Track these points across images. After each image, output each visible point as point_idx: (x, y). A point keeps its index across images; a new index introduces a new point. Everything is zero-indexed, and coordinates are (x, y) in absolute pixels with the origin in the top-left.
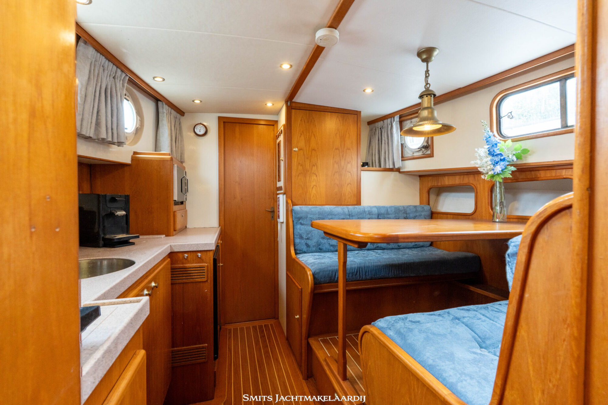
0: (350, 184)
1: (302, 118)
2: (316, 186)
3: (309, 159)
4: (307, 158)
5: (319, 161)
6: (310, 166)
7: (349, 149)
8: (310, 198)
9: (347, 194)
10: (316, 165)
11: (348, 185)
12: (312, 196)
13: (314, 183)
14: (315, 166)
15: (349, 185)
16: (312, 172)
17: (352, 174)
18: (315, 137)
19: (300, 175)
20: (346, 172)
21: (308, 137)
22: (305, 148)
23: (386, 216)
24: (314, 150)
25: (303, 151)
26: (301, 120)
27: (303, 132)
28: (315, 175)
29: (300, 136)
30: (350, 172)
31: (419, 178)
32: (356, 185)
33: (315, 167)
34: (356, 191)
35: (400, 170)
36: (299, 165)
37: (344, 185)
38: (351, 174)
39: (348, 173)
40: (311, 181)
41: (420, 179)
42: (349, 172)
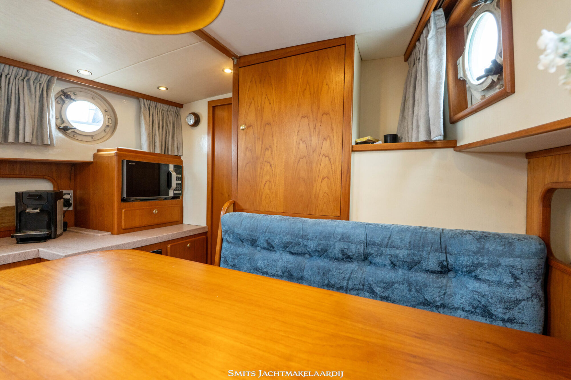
0: (327, 177)
1: (253, 78)
2: (270, 182)
3: (261, 139)
4: (258, 139)
5: (275, 141)
6: (261, 151)
7: (327, 114)
8: (261, 201)
9: (321, 195)
10: (270, 149)
11: (323, 179)
12: (264, 198)
13: (267, 178)
14: (268, 150)
15: (326, 179)
16: (265, 159)
17: (332, 160)
18: (270, 103)
19: (248, 165)
20: (321, 156)
21: (260, 105)
22: (256, 124)
23: (384, 250)
24: (268, 124)
25: (252, 127)
26: (251, 82)
27: (253, 98)
28: (269, 164)
29: (249, 107)
30: (328, 157)
31: (526, 160)
32: (339, 180)
33: (270, 151)
34: (339, 192)
35: (456, 143)
36: (247, 150)
37: (315, 180)
38: (330, 160)
39: (324, 157)
40: (263, 174)
41: (529, 163)
42: (326, 157)
